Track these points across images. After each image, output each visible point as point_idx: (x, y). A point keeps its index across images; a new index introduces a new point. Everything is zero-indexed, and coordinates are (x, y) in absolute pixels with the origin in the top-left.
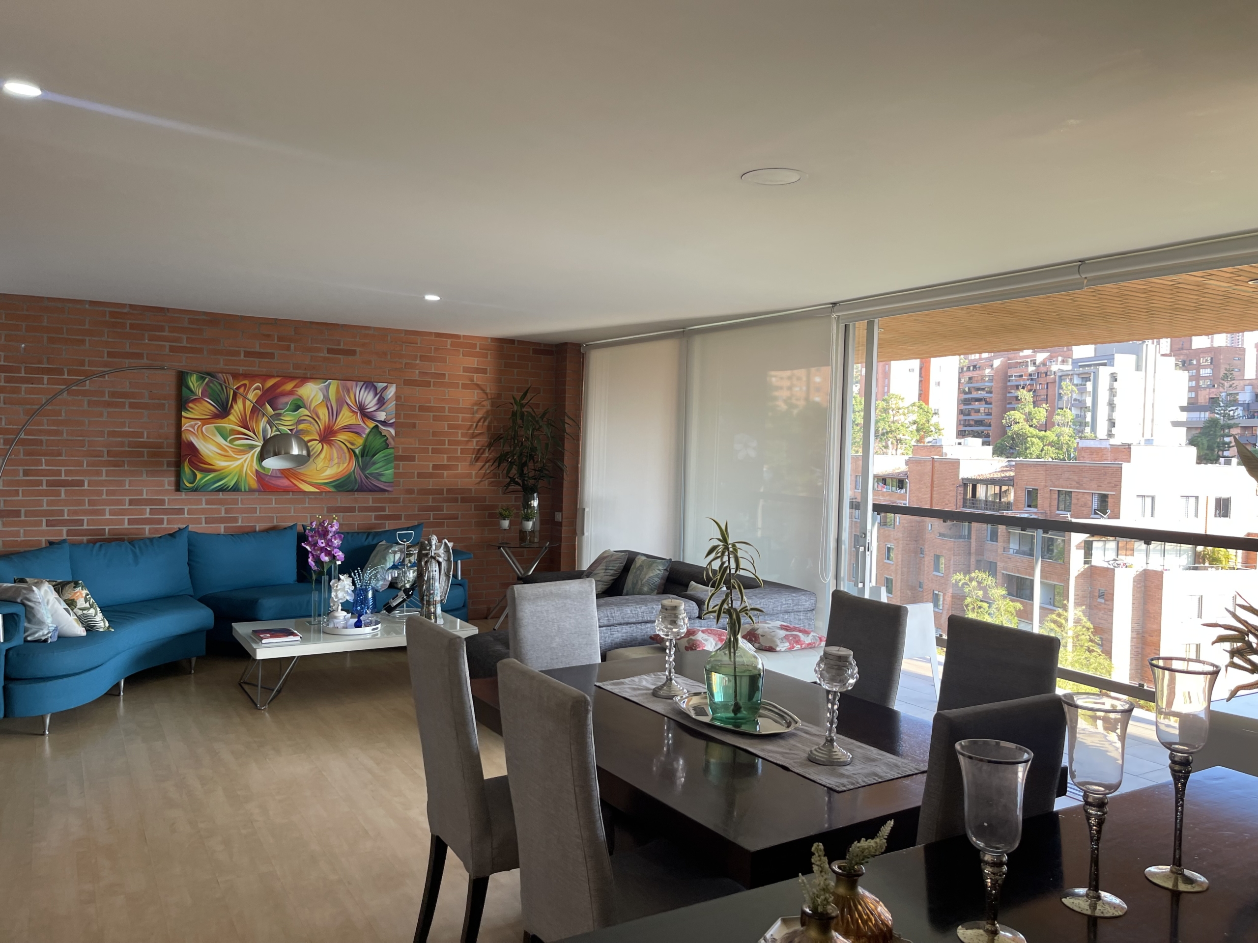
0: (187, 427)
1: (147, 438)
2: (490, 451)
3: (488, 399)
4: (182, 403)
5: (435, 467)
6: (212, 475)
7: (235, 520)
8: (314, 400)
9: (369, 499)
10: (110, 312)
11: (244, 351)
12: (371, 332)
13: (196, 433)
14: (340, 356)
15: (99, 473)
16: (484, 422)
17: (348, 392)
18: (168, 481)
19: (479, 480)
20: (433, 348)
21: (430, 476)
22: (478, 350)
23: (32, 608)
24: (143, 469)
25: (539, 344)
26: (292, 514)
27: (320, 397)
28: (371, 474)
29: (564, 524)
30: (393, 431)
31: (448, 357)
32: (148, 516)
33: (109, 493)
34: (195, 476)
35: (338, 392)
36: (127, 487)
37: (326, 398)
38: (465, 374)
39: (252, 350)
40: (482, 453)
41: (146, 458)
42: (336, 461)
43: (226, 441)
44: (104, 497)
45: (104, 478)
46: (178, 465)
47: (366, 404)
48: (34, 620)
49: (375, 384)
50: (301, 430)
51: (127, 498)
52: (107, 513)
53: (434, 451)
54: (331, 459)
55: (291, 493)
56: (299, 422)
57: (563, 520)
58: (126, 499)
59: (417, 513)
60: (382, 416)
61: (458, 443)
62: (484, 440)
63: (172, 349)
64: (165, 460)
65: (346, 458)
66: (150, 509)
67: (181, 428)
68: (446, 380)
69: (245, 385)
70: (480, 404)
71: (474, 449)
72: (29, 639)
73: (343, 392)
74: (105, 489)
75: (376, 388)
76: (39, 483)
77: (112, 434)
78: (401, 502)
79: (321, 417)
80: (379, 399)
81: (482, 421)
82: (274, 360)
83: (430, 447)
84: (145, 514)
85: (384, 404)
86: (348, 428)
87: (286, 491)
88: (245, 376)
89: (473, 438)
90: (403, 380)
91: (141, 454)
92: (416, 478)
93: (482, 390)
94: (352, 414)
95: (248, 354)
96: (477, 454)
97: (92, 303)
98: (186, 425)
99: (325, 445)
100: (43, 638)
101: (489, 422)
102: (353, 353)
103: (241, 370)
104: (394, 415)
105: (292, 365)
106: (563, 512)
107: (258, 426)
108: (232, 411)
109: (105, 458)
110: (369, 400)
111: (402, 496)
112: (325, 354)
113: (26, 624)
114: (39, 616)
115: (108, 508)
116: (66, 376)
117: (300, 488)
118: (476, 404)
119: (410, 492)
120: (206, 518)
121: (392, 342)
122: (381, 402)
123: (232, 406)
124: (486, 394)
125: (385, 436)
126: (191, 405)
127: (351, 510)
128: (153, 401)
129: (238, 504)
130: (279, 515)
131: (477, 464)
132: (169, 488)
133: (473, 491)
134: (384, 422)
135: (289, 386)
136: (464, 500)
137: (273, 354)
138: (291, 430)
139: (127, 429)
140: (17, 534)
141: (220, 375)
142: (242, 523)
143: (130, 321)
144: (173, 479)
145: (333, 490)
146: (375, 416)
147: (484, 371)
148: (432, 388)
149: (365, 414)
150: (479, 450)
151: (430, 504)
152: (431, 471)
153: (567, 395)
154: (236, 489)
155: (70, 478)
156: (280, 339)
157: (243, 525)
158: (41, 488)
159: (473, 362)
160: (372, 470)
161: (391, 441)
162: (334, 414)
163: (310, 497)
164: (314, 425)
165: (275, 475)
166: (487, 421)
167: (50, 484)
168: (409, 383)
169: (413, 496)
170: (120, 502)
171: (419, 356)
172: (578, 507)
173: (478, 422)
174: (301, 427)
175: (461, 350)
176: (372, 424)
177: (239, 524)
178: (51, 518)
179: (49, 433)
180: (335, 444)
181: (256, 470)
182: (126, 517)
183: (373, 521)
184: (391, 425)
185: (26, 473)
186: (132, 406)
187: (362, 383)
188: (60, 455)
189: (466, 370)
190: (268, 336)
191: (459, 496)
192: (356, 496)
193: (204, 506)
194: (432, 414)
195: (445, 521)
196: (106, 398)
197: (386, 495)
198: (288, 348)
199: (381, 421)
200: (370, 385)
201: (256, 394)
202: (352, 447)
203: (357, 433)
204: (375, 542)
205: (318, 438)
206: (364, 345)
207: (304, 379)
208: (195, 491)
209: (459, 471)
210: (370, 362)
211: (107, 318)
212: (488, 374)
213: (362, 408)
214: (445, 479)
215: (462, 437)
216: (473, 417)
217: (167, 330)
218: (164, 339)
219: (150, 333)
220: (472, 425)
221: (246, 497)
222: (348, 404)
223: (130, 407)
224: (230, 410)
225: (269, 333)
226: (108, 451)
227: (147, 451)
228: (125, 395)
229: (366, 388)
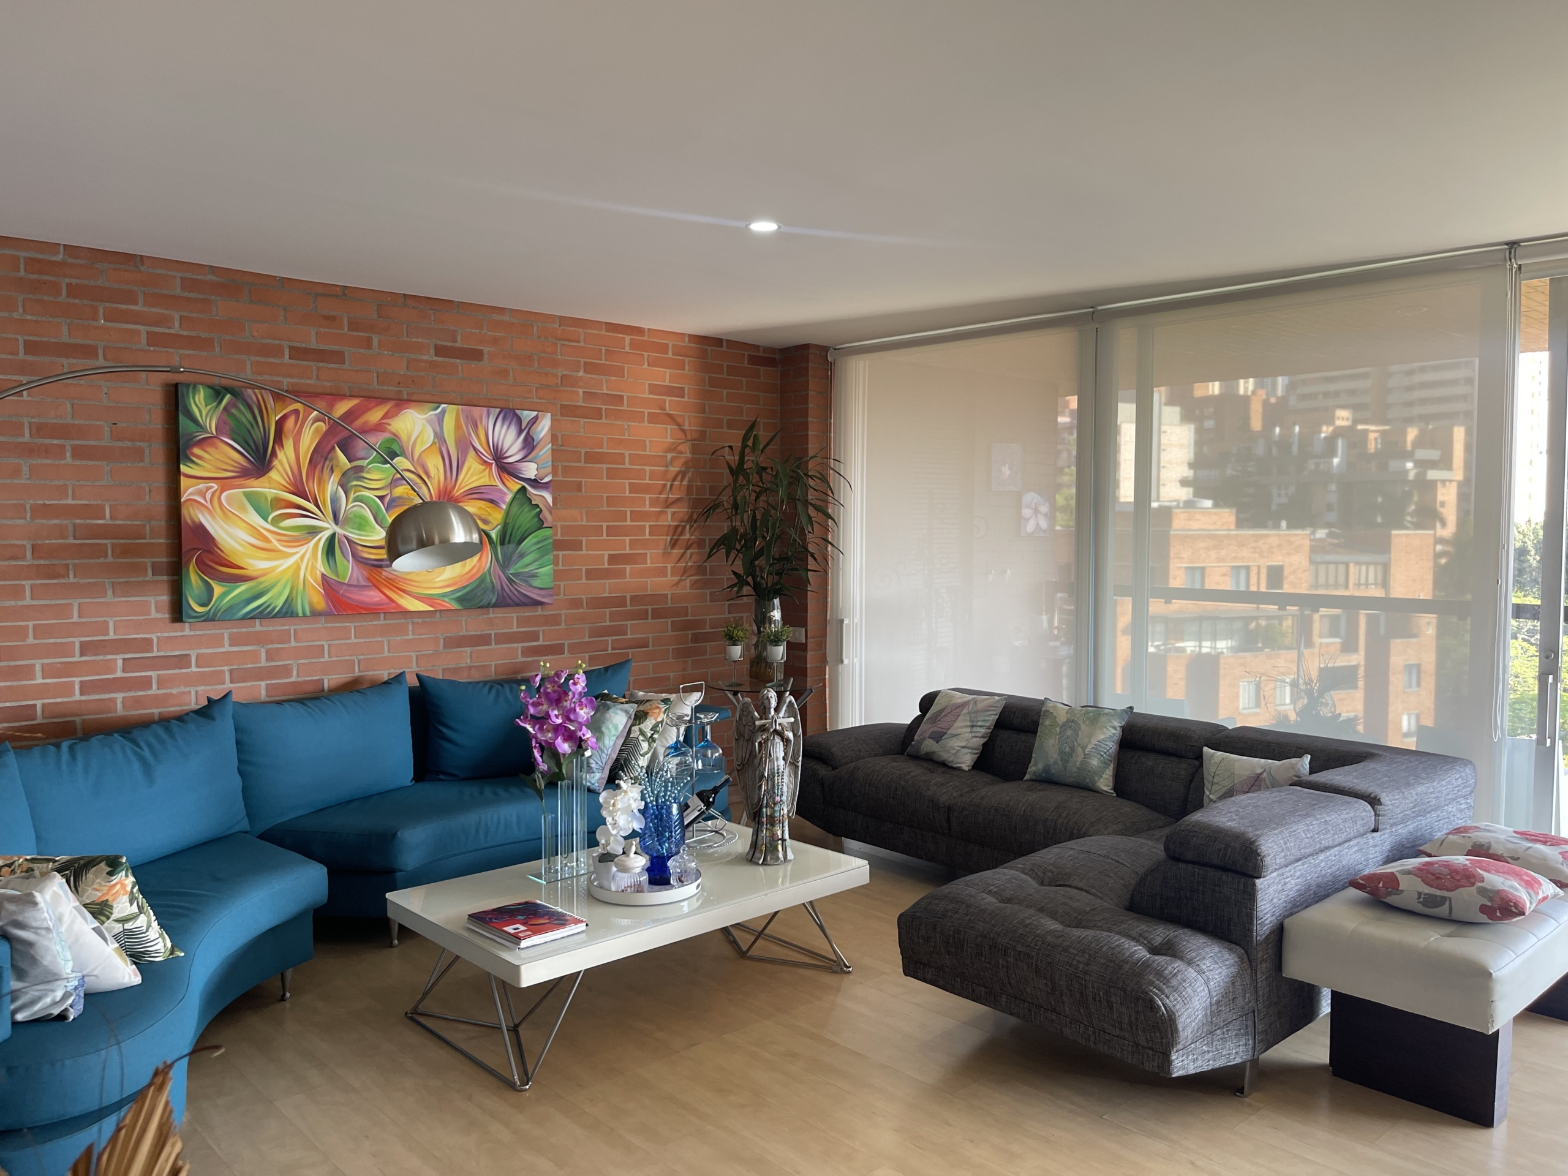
0: (190, 494)
1: (112, 517)
2: (693, 529)
3: (687, 441)
4: (178, 447)
5: (613, 559)
6: (242, 588)
7: (286, 671)
8: (418, 442)
9: (511, 620)
11: (291, 348)
12: (506, 318)
13: (209, 506)
14: (457, 361)
15: (16, 593)
16: (682, 480)
17: (475, 426)
18: (157, 602)
19: (677, 578)
20: (604, 349)
21: (606, 574)
22: (670, 355)
23: (30, 944)
24: (106, 580)
25: (756, 347)
26: (386, 654)
27: (429, 437)
28: (515, 575)
29: (809, 646)
30: (549, 498)
31: (626, 366)
32: (119, 674)
33: (38, 631)
34: (210, 590)
35: (458, 426)
36: (75, 619)
37: (440, 437)
38: (652, 396)
39: (304, 345)
40: (682, 534)
41: (110, 559)
43: (266, 520)
44: (31, 640)
45: (28, 601)
46: (176, 571)
47: (505, 448)
48: (34, 972)
49: (518, 412)
50: (399, 498)
51: (77, 641)
52: (39, 674)
53: (611, 531)
55: (382, 615)
56: (396, 481)
57: (809, 640)
58: (74, 643)
59: (587, 639)
60: (530, 470)
61: (645, 516)
62: (683, 510)
63: (154, 339)
64: (148, 561)
66: (124, 659)
67: (179, 497)
68: (625, 408)
69: (296, 412)
70: (675, 448)
71: (669, 526)
72: (20, 1017)
73: (467, 427)
74: (31, 624)
75: (519, 420)
77: (41, 511)
78: (563, 624)
79: (433, 472)
80: (525, 440)
81: (679, 478)
82: (344, 367)
83: (605, 525)
84: (114, 671)
85: (533, 448)
86: (476, 493)
87: (372, 611)
88: (297, 394)
89: (667, 507)
90: (559, 406)
91: (101, 551)
92: (584, 580)
93: (678, 425)
94: (483, 467)
95: (298, 353)
96: (673, 536)
98: (189, 490)
100: (56, 1011)
101: (689, 481)
102: (475, 355)
103: (285, 383)
104: (550, 469)
105: (375, 375)
106: (809, 628)
107: (322, 489)
108: (276, 463)
109: (29, 560)
110: (510, 441)
111: (564, 612)
112: (430, 356)
113: (15, 985)
115: (38, 664)
117: (398, 606)
118: (669, 449)
119: (576, 603)
120: (231, 671)
121: (539, 337)
122: (529, 445)
123: (274, 454)
124: (684, 431)
125: (537, 506)
126: (197, 451)
127: (484, 640)
128: (120, 444)
129: (289, 641)
130: (362, 657)
131: (675, 551)
132: (159, 616)
133: (669, 597)
134: (535, 480)
135: (375, 416)
136: (657, 614)
137: (342, 353)
138: (381, 498)
139: (70, 501)
141: (250, 391)
142: (298, 676)
143: (67, 280)
144: (165, 598)
145: (455, 606)
146: (520, 471)
148: (604, 420)
149: (506, 469)
150: (677, 527)
151: (608, 623)
152: (606, 566)
153: (810, 433)
154: (287, 612)
156: (354, 325)
157: (300, 679)
159: (665, 376)
160: (517, 568)
161: (546, 513)
162: (453, 467)
163: (415, 620)
164: (420, 489)
165: (355, 583)
166: (687, 479)
168: (570, 411)
169: (582, 610)
170: (63, 650)
171: (582, 363)
172: (828, 618)
173: (674, 480)
174: (398, 491)
175: (646, 354)
176: (515, 486)
177: (293, 679)
181: (323, 575)
182: (77, 680)
183: (521, 659)
184: (545, 486)
186: (79, 453)
187: (498, 410)
189: (653, 389)
190: (331, 319)
191: (650, 608)
192: (491, 615)
193: (227, 648)
194: (605, 466)
195: (630, 651)
196: (27, 438)
197: (539, 611)
198: (368, 344)
199: (530, 479)
200: (509, 414)
201: (317, 430)
202: (485, 527)
203: (492, 501)
206: (495, 341)
207: (401, 403)
208: (212, 620)
209: (649, 565)
210: (507, 372)
211: (22, 273)
212: (686, 399)
213: (498, 456)
214: (628, 579)
215: (651, 505)
216: (666, 471)
217: (141, 301)
218: (136, 318)
219: (107, 305)
220: (665, 486)
221: (303, 626)
222: (475, 449)
223: (74, 456)
224: (270, 461)
225: (332, 313)
226: (33, 547)
227: (113, 545)
228: (63, 431)
229: (504, 419)
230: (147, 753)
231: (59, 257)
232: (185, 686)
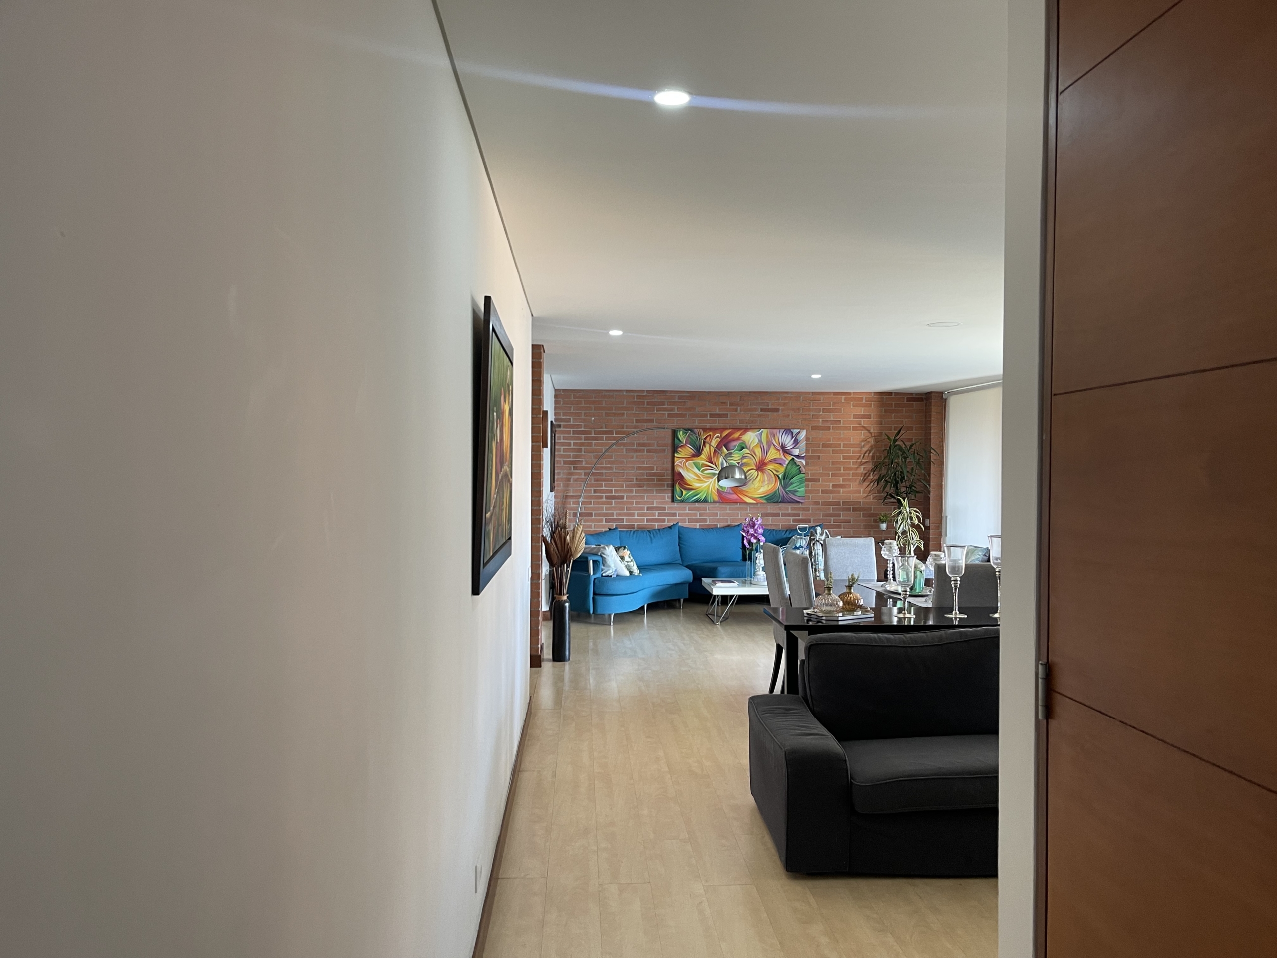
1: (657, 470)
2: (874, 474)
3: (872, 436)
4: (675, 449)
5: (833, 486)
6: (692, 492)
7: (705, 521)
8: (752, 443)
9: (789, 508)
10: (637, 396)
11: (710, 414)
12: (787, 395)
13: (683, 466)
14: (769, 413)
15: (631, 492)
16: (869, 453)
17: (774, 436)
18: (668, 496)
19: (866, 495)
20: (831, 402)
21: (831, 492)
22: (864, 401)
23: (605, 558)
24: (654, 489)
25: (912, 394)
26: (740, 517)
27: (756, 441)
28: (789, 491)
29: (931, 528)
30: (804, 462)
31: (842, 408)
32: (657, 517)
33: (637, 503)
34: (682, 493)
35: (767, 437)
36: (646, 500)
37: (760, 441)
38: (855, 419)
39: (714, 413)
40: (869, 476)
41: (655, 482)
42: (766, 483)
43: (700, 470)
44: (634, 506)
45: (634, 494)
46: (673, 486)
47: (786, 444)
48: (606, 565)
49: (791, 430)
50: (743, 463)
51: (646, 507)
52: (636, 515)
53: (833, 475)
54: (763, 482)
55: (739, 504)
56: (743, 457)
57: (931, 525)
59: (821, 518)
60: (796, 452)
61: (850, 469)
62: (870, 466)
63: (669, 415)
64: (666, 483)
65: (773, 480)
66: (658, 513)
67: (674, 464)
68: (841, 425)
69: (710, 435)
70: (866, 440)
71: (863, 473)
72: (604, 575)
73: (771, 436)
74: (634, 501)
75: (792, 433)
76: (601, 498)
77: (639, 468)
78: (811, 511)
79: (757, 453)
80: (794, 440)
81: (868, 452)
82: (728, 419)
83: (830, 473)
84: (656, 516)
85: (798, 443)
86: (774, 461)
87: (735, 502)
88: (711, 429)
89: (862, 465)
90: (810, 427)
91: (653, 480)
92: (820, 494)
93: (868, 430)
94: (776, 451)
95: (712, 415)
96: (864, 477)
97: (627, 391)
98: (677, 462)
99: (759, 472)
100: (610, 575)
101: (873, 453)
102: (777, 410)
103: (708, 426)
104: (804, 451)
105: (738, 421)
106: (931, 519)
107: (718, 461)
108: (703, 452)
109: (635, 482)
110: (788, 441)
111: (811, 506)
112: (759, 412)
113: (602, 567)
114: (608, 563)
115: (636, 512)
116: (614, 435)
117: (743, 500)
118: (863, 441)
119: (817, 503)
120: (689, 519)
121: (803, 401)
122: (796, 442)
123: (703, 449)
124: (871, 433)
125: (799, 465)
126: (680, 449)
127: (777, 515)
128: (660, 448)
129: (707, 511)
131: (865, 483)
132: (668, 500)
133: (862, 503)
134: (798, 455)
135: (736, 435)
136: (855, 510)
137: (727, 414)
138: (738, 463)
139: (645, 465)
140: (590, 527)
141: (696, 429)
143: (647, 400)
144: (670, 495)
145: (765, 502)
146: (792, 452)
147: (869, 417)
148: (831, 431)
149: (785, 451)
150: (866, 473)
151: (831, 512)
152: (831, 489)
153: (932, 431)
154: (705, 501)
155: (617, 495)
156: (731, 404)
157: (710, 524)
158: (602, 500)
159: (862, 411)
160: (790, 489)
161: (802, 468)
162: (765, 452)
163: (751, 506)
164: (752, 459)
165: (728, 492)
166: (872, 452)
167: (607, 498)
168: (814, 428)
169: (819, 506)
170: (642, 509)
171: (821, 409)
172: (943, 515)
173: (865, 453)
174: (744, 461)
175: (852, 403)
176: (790, 457)
177: (708, 523)
178: (607, 518)
179: (606, 468)
180: (766, 472)
181: (718, 489)
182: (646, 518)
183: (792, 523)
184: (802, 458)
185: (595, 492)
187: (783, 430)
188: (612, 481)
189: (855, 416)
190: (724, 403)
191: (852, 507)
192: (780, 506)
193: (687, 512)
194: (831, 449)
195: (842, 524)
196: (635, 447)
197: (800, 506)
198: (736, 410)
199: (796, 455)
200: (788, 431)
201: (717, 441)
202: (777, 473)
203: (780, 464)
204: (790, 536)
205: (755, 468)
206: (784, 404)
207: (746, 430)
208: (683, 502)
209: (852, 489)
210: (789, 415)
211: (635, 400)
212: (872, 419)
213: (783, 447)
214: (841, 495)
215: (853, 464)
216: (861, 450)
217: (666, 404)
218: (665, 409)
219: (658, 406)
220: (861, 456)
221: (711, 506)
222: (774, 445)
223: (647, 452)
224: (702, 451)
225: (724, 401)
226: (636, 478)
227: (657, 478)
228: (644, 445)
229: (786, 433)
230: (652, 536)
231: (645, 394)
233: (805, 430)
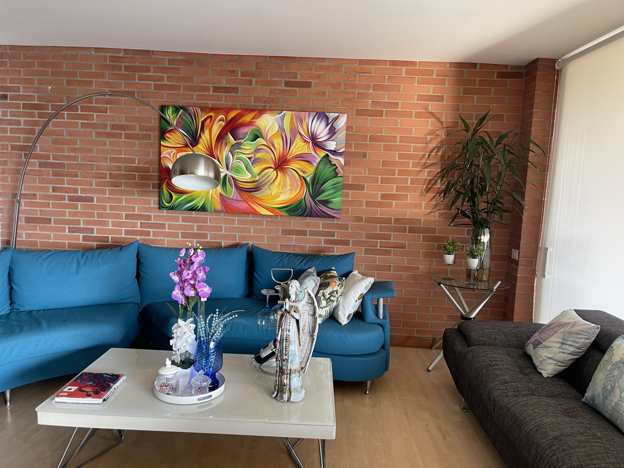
0: (164, 154)
1: (138, 163)
2: (443, 182)
3: (443, 128)
4: (162, 134)
5: (384, 196)
6: (185, 196)
7: (205, 236)
8: (270, 131)
10: (111, 57)
11: (213, 87)
12: (326, 64)
13: (172, 160)
14: (297, 88)
15: (104, 192)
16: (437, 152)
17: (301, 122)
18: (153, 200)
19: (429, 211)
20: (387, 76)
21: (379, 205)
22: (434, 76)
24: (135, 189)
25: (506, 66)
26: (252, 234)
27: (276, 128)
28: (320, 201)
29: (520, 263)
30: (342, 160)
31: (402, 85)
32: (139, 229)
33: (112, 208)
34: (171, 196)
35: (292, 122)
36: (124, 204)
37: (282, 128)
38: (419, 102)
39: (219, 86)
40: (435, 184)
42: (289, 188)
45: (107, 196)
46: (160, 187)
47: (318, 134)
49: (327, 114)
50: (259, 158)
51: (124, 213)
52: (110, 225)
53: (384, 181)
54: (285, 186)
55: (251, 215)
56: (257, 150)
57: (521, 258)
58: (123, 214)
59: (364, 239)
60: (332, 146)
61: (408, 173)
62: (437, 170)
63: (156, 87)
64: (151, 182)
65: (298, 185)
66: (141, 223)
67: (160, 155)
68: (399, 109)
69: (211, 117)
70: (434, 132)
71: (426, 179)
73: (297, 122)
74: (108, 205)
75: (327, 118)
76: (63, 198)
77: (114, 160)
78: (350, 229)
79: (277, 145)
80: (330, 129)
81: (435, 151)
82: (238, 95)
83: (380, 177)
84: (137, 227)
85: (335, 133)
86: (301, 157)
87: (246, 213)
88: (212, 109)
89: (425, 168)
90: (355, 110)
91: (133, 177)
92: (364, 207)
93: (437, 118)
94: (304, 144)
95: (216, 89)
96: (428, 185)
97: (97, 49)
98: (164, 152)
99: (279, 172)
101: (443, 153)
102: (307, 85)
103: (210, 104)
104: (344, 145)
105: (253, 98)
106: (521, 250)
107: (221, 153)
108: (201, 140)
109: (108, 179)
110: (321, 130)
111: (350, 223)
112: (282, 87)
115: (110, 221)
116: (79, 112)
117: (257, 211)
118: (430, 134)
119: (359, 219)
120: (182, 233)
121: (345, 72)
122: (332, 132)
123: (200, 136)
124: (441, 122)
125: (335, 165)
126: (168, 135)
127: (303, 233)
128: (142, 132)
129: (207, 223)
130: (240, 234)
131: (428, 194)
132: (155, 206)
133: (422, 221)
134: (334, 151)
135: (248, 118)
136: (412, 230)
137: (237, 88)
138: (250, 158)
139: (123, 156)
140: (49, 237)
141: (191, 108)
142: (210, 239)
143: (125, 64)
144: (157, 199)
145: (286, 214)
146: (325, 146)
147: (440, 99)
148: (384, 117)
149: (317, 144)
150: (431, 180)
151: (378, 232)
152: (379, 200)
153: (533, 120)
154: (203, 209)
155: (84, 195)
156: (244, 74)
157: (211, 240)
158: (64, 202)
159: (430, 90)
160: (322, 197)
161: (340, 169)
162: (288, 144)
163: (268, 219)
164: (270, 154)
165: (235, 199)
166: (441, 151)
167: (71, 199)
168: (359, 113)
169: (361, 223)
170: (119, 216)
171: (372, 85)
172: (539, 245)
173: (431, 152)
174: (258, 155)
175: (417, 77)
176: (323, 154)
178: (71, 226)
179: (68, 158)
180: (288, 172)
181: (221, 194)
182: (124, 229)
183: (323, 245)
184: (341, 154)
185: (54, 190)
186: (127, 136)
187: (315, 113)
188: (77, 176)
189: (420, 98)
190: (233, 71)
191: (407, 226)
192: (308, 221)
193: (180, 223)
194: (383, 144)
195: (392, 249)
196: (109, 130)
197: (336, 221)
198: (250, 83)
199: (331, 150)
200: (322, 115)
201: (220, 125)
202: (303, 175)
203: (308, 162)
205: (273, 167)
206: (319, 77)
207: (261, 112)
208: (172, 209)
209: (409, 201)
210: (325, 93)
211: (108, 62)
212: (445, 102)
213: (314, 138)
214: (393, 209)
215: (413, 166)
216: (426, 147)
217: (152, 70)
218: (150, 78)
219: (139, 73)
220: (425, 155)
221: (213, 217)
222: (300, 134)
223: (125, 138)
224: (198, 140)
225: (234, 69)
226: (110, 174)
227: (138, 175)
228: (121, 127)
229: (318, 118)
231: (121, 55)
232: (164, 237)
233: (346, 115)
